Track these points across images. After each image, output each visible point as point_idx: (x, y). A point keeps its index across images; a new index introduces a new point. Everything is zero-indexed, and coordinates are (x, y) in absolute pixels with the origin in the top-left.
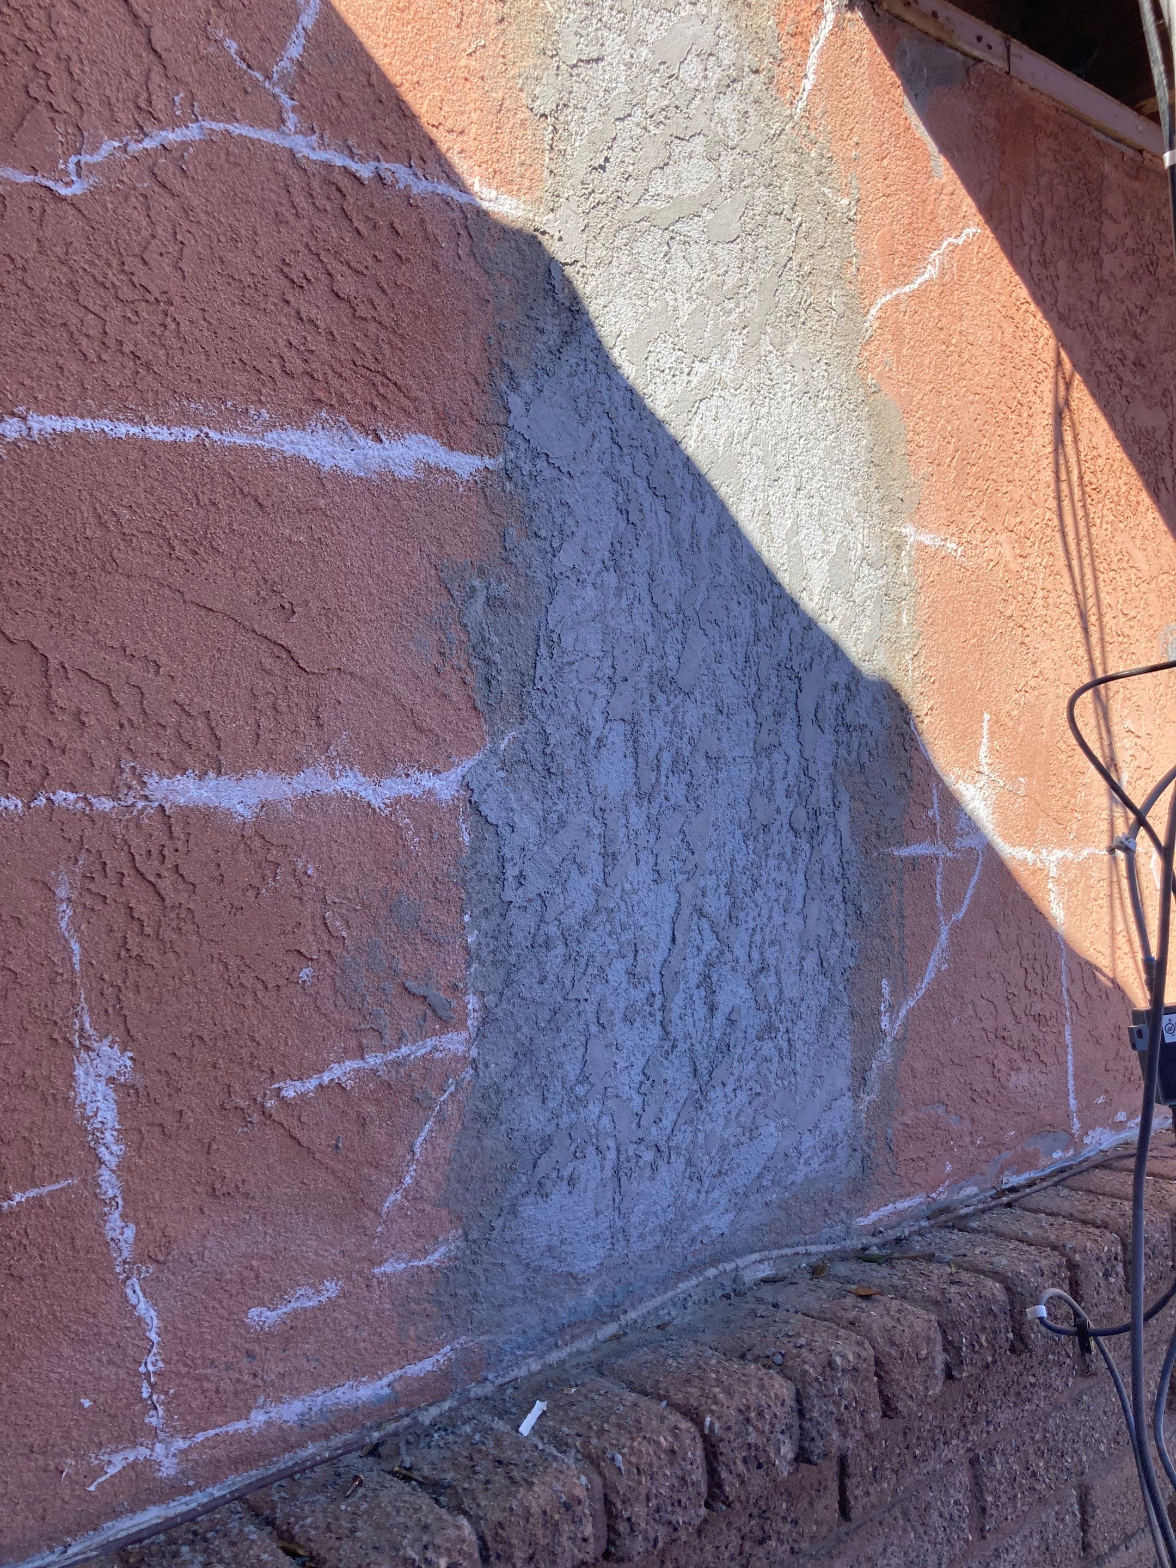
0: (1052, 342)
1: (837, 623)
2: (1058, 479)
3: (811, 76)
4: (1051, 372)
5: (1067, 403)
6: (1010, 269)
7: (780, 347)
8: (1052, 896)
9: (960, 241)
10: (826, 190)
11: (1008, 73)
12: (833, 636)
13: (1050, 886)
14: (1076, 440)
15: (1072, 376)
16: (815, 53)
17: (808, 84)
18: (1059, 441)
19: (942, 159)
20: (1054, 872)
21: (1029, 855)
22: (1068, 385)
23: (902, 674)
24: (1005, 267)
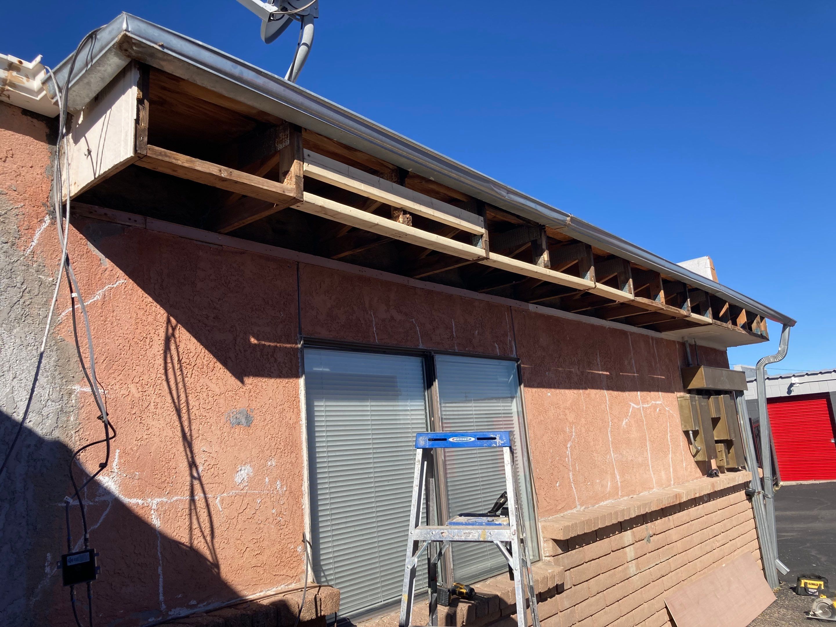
0: (166, 315)
1: (31, 423)
2: (166, 363)
3: (36, 241)
4: (165, 325)
5: (173, 335)
6: (143, 292)
7: (10, 331)
8: (153, 516)
9: (115, 286)
10: (41, 276)
11: (146, 228)
12: (29, 427)
13: (152, 512)
14: (177, 347)
15: (176, 326)
16: (38, 234)
17: (34, 244)
18: (167, 348)
19: (107, 259)
20: (154, 507)
21: (140, 502)
22: (174, 329)
23: (68, 439)
24: (140, 292)
